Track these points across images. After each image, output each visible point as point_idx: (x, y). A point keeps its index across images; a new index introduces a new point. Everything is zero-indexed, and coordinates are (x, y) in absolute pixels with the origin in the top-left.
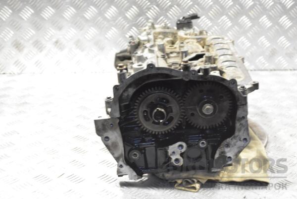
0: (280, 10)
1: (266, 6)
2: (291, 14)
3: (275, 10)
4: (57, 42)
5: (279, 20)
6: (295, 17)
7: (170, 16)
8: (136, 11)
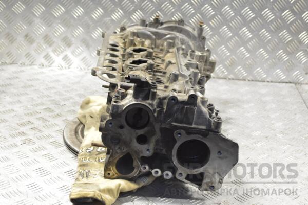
0: (241, 22)
1: (227, 17)
2: (252, 26)
3: (235, 21)
4: (26, 36)
5: (239, 31)
6: (254, 30)
7: (134, 20)
8: (101, 12)
